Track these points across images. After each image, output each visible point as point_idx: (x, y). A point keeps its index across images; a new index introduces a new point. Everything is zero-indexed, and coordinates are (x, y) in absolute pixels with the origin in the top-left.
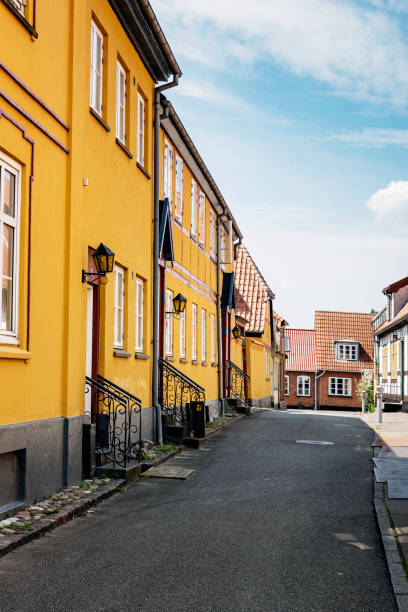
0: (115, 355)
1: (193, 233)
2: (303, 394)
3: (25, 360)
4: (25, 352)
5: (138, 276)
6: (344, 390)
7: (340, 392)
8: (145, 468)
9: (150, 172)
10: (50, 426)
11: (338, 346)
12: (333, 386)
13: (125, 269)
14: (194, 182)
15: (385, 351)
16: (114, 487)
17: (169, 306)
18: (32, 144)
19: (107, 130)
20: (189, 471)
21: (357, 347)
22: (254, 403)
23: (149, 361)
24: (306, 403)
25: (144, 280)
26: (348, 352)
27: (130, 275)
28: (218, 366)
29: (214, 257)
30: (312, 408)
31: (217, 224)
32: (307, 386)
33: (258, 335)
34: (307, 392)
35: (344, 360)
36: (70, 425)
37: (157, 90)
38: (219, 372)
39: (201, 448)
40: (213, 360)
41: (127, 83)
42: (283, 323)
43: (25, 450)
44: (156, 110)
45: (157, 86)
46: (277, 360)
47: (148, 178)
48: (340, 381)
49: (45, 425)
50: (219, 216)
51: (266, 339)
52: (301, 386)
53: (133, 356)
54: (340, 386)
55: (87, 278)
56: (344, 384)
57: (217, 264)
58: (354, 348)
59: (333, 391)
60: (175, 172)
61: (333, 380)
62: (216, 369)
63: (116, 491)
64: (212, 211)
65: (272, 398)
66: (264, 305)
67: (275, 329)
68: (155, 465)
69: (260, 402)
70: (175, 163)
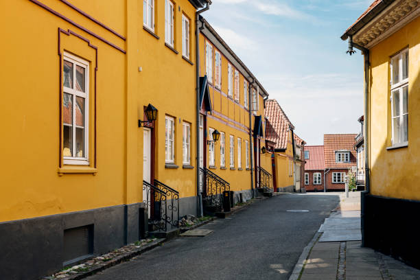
0: (166, 167)
1: (230, 94)
2: (317, 183)
3: (93, 173)
4: (93, 169)
5: (184, 121)
6: (341, 179)
7: (339, 181)
8: (184, 231)
9: (193, 61)
10: (113, 210)
11: (337, 154)
12: (335, 177)
13: (175, 118)
14: (230, 65)
15: (360, 155)
16: (156, 243)
17: (210, 138)
18: (96, 49)
19: (157, 38)
20: (209, 231)
21: (349, 154)
22: (280, 190)
23: (194, 169)
24: (319, 188)
25: (190, 124)
26: (343, 157)
27: (178, 121)
28: (251, 170)
29: (247, 107)
30: (322, 191)
31: (249, 88)
32: (319, 178)
33: (283, 151)
34: (319, 182)
35: (341, 162)
36: (129, 209)
37: (197, 13)
38: (252, 173)
39: (227, 218)
40: (247, 167)
41: (174, 10)
42: (303, 143)
43: (93, 225)
44: (196, 25)
45: (197, 11)
46: (299, 164)
47: (192, 64)
48: (339, 174)
49: (109, 210)
50: (250, 84)
51: (289, 152)
52: (316, 178)
53: (181, 167)
54: (339, 178)
55: (142, 124)
56: (341, 176)
57: (249, 111)
58: (347, 155)
59: (335, 181)
60: (214, 60)
61: (335, 174)
62: (249, 172)
63: (158, 245)
64: (245, 81)
65: (294, 187)
66: (287, 133)
67: (295, 146)
68: (192, 229)
69: (285, 189)
70: (214, 55)
